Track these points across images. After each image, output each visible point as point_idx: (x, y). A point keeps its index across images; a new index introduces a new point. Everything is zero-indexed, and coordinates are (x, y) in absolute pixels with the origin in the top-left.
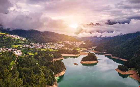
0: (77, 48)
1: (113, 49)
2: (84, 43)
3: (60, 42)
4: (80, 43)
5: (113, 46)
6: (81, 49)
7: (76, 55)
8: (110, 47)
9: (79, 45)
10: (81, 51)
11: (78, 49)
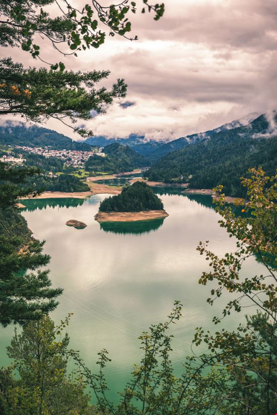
0: (75, 169)
1: (219, 169)
2: (103, 155)
3: (4, 151)
4: (85, 153)
5: (214, 161)
6: (91, 176)
7: (75, 195)
8: (206, 164)
9: (82, 161)
10: (94, 182)
11: (80, 173)
